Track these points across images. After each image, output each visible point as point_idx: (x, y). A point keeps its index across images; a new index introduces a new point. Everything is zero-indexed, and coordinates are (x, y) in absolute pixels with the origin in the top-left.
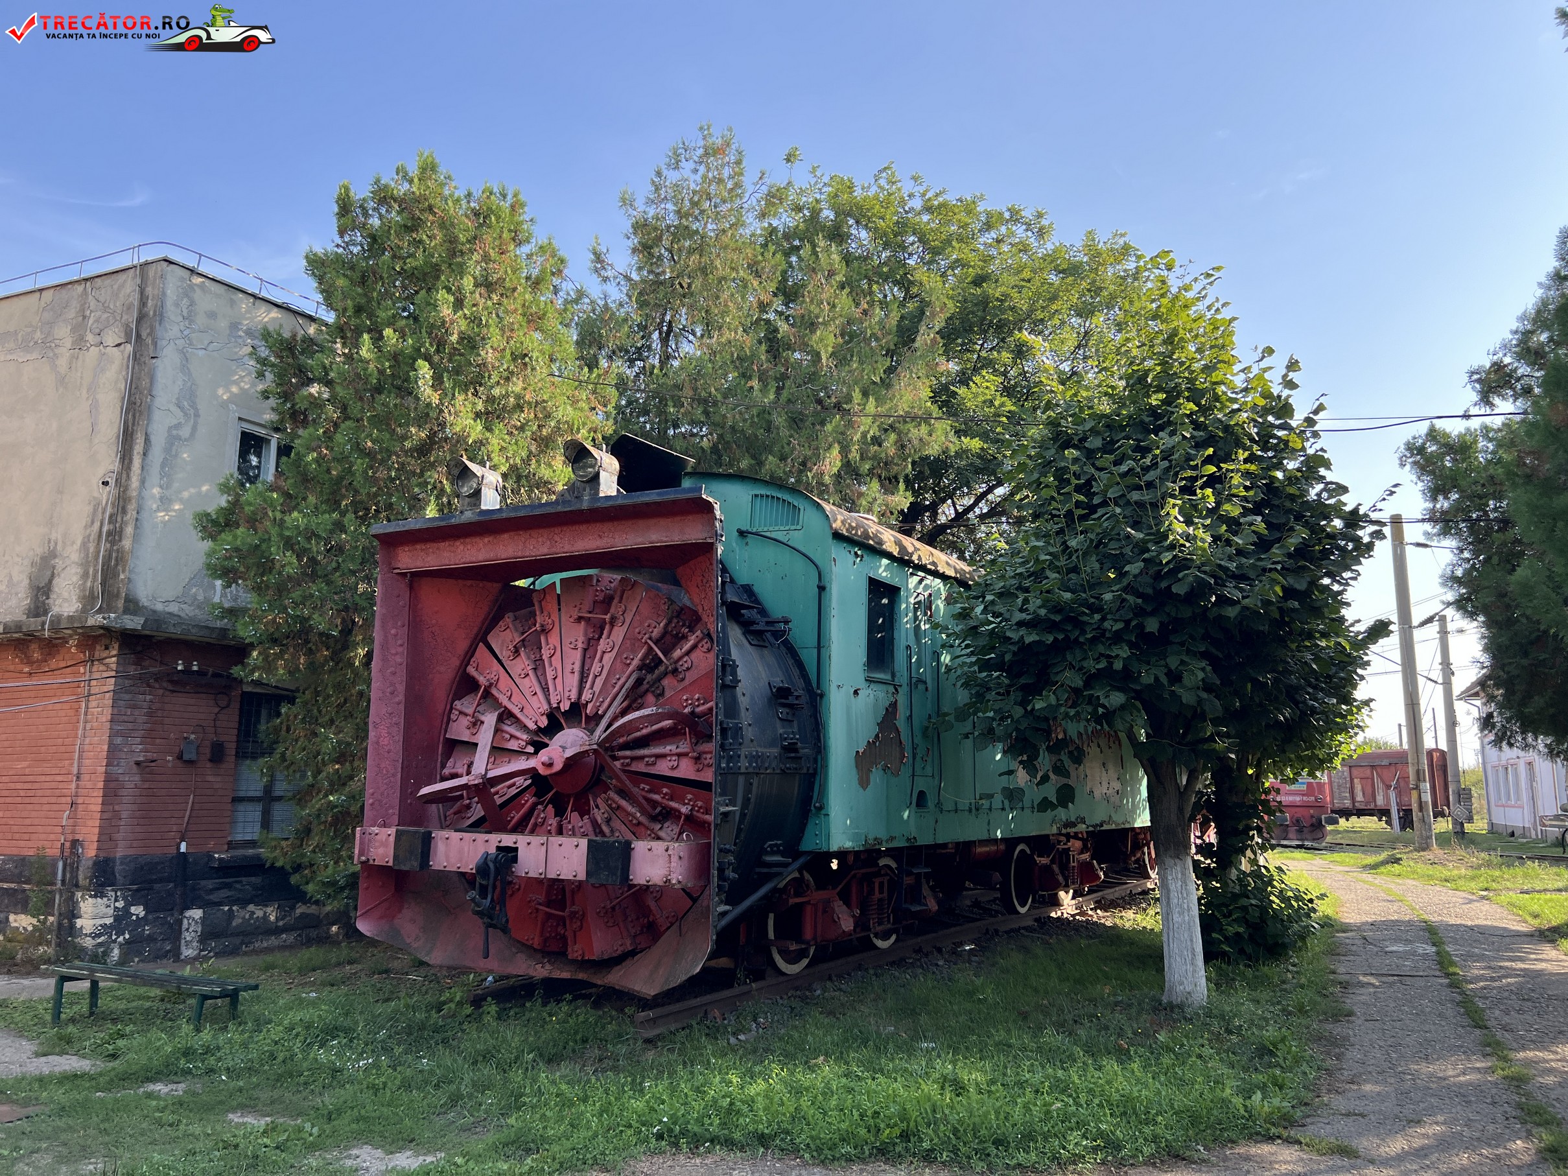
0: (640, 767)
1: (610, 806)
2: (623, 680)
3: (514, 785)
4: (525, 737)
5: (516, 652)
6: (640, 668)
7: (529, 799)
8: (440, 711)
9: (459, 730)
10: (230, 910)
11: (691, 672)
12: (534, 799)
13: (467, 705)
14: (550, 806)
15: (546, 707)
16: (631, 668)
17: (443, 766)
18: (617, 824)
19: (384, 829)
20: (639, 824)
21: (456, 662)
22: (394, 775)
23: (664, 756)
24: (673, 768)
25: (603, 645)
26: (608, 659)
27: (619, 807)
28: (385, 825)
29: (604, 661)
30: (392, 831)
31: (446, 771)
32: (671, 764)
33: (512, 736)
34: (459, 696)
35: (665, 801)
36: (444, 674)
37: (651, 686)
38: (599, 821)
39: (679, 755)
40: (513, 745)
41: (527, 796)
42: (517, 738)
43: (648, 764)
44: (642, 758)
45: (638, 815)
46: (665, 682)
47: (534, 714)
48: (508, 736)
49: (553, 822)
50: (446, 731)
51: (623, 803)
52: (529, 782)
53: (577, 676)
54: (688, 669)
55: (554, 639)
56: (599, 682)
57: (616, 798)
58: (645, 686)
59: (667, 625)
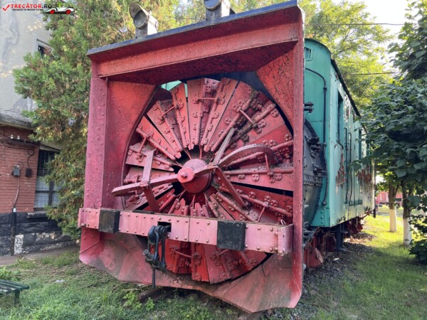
0: (236, 180)
1: (218, 201)
2: (225, 133)
3: (163, 188)
4: (169, 163)
5: (163, 120)
6: (234, 127)
7: (171, 195)
8: (123, 151)
9: (133, 160)
10: (35, 235)
11: (265, 128)
12: (174, 195)
13: (137, 147)
14: (183, 199)
15: (180, 147)
16: (230, 126)
17: (124, 178)
18: (221, 210)
19: (94, 210)
20: (235, 210)
21: (130, 126)
22: (99, 181)
23: (250, 174)
24: (256, 181)
25: (212, 114)
26: (215, 122)
27: (223, 201)
28: (95, 207)
29: (213, 123)
30: (98, 211)
31: (126, 180)
32: (255, 178)
33: (161, 163)
34: (132, 143)
35: (251, 199)
36: (125, 132)
37: (242, 136)
38: (212, 208)
39: (260, 174)
40: (162, 167)
41: (170, 194)
42: (164, 164)
43: (240, 178)
44: (237, 175)
45: (235, 206)
46: (250, 134)
47: (174, 151)
48: (159, 163)
49: (185, 208)
50: (126, 161)
51: (226, 199)
52: (172, 186)
53: (198, 131)
54: (264, 126)
55: (184, 113)
56: (210, 134)
57: (222, 196)
58: (238, 136)
59: (251, 102)
